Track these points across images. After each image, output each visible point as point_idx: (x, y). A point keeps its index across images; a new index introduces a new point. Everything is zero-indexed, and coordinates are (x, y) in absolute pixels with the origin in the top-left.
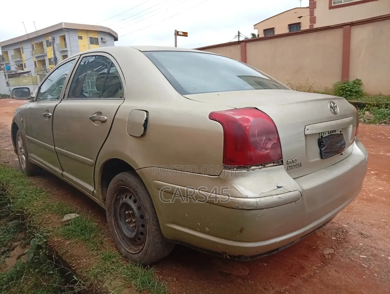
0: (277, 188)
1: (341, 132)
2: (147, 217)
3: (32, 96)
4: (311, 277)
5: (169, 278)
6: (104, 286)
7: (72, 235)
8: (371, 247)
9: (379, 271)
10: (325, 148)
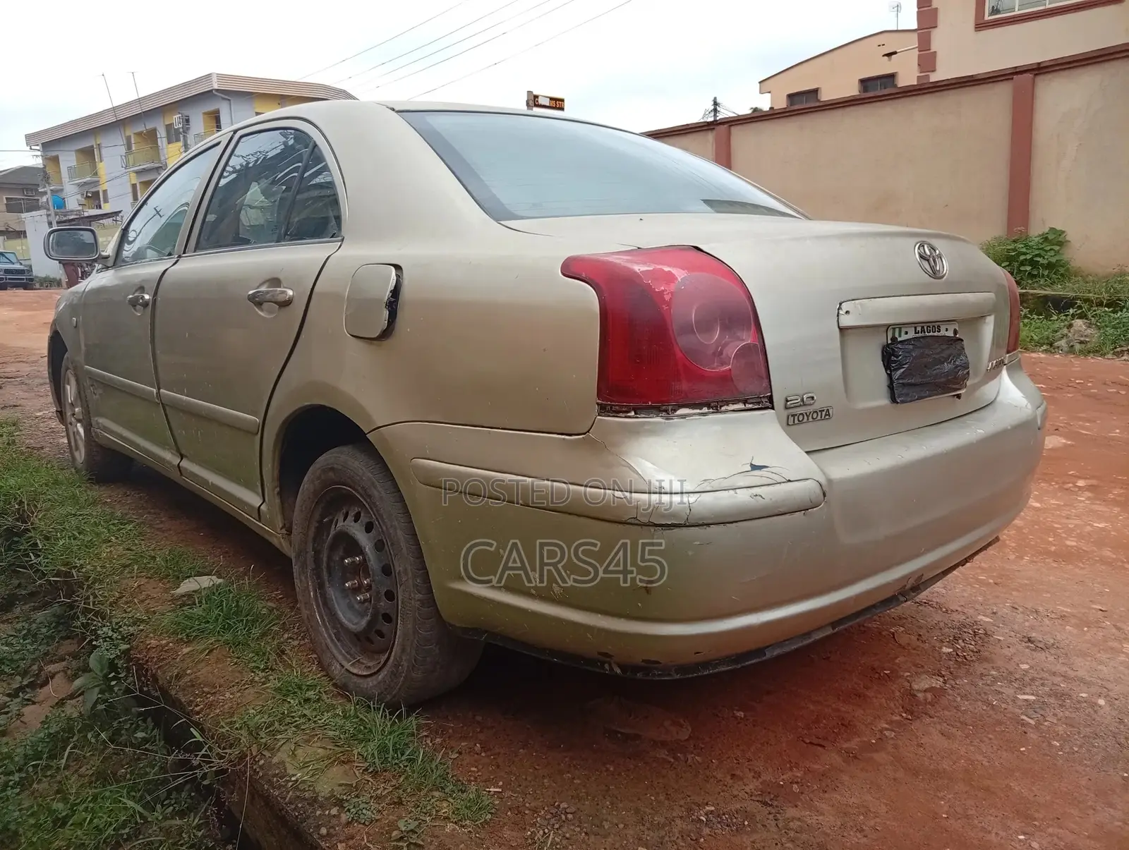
0: (749, 468)
1: (955, 332)
2: (400, 566)
3: (104, 254)
4: (869, 747)
5: (463, 744)
6: (275, 760)
7: (198, 629)
8: (1054, 674)
9: (1067, 734)
10: (902, 370)
